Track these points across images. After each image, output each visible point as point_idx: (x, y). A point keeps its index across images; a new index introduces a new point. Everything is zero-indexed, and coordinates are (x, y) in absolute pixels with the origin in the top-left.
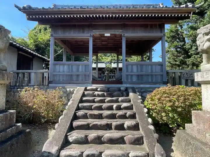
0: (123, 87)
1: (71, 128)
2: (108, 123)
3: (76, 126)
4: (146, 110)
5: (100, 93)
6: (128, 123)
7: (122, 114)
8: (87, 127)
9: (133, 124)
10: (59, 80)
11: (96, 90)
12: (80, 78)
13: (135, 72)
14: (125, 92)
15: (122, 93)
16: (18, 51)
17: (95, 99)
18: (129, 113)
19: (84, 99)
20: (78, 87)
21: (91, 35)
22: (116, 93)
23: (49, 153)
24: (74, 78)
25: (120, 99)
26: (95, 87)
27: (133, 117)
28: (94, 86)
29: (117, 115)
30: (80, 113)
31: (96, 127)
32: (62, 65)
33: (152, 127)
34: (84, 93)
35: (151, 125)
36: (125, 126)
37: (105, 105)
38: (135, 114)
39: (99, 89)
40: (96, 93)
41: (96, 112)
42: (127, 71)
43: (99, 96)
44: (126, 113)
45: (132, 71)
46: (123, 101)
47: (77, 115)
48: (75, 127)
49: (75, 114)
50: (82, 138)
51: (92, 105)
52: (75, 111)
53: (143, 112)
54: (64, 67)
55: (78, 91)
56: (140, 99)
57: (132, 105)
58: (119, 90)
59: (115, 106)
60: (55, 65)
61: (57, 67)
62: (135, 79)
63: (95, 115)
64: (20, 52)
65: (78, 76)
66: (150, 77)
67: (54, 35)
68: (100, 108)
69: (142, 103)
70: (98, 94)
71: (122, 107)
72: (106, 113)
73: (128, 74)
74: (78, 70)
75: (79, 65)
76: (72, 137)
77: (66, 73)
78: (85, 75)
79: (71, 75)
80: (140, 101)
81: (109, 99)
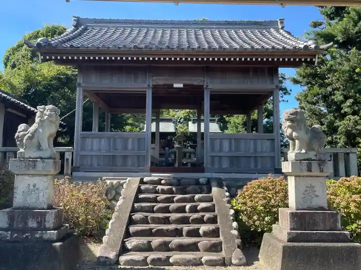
0: (202, 177)
1: (128, 235)
2: (178, 228)
3: (134, 231)
4: (232, 212)
5: (166, 188)
6: (203, 228)
7: (198, 217)
8: (149, 233)
9: (211, 229)
10: (91, 165)
11: (159, 182)
12: (130, 162)
13: (226, 151)
14: (206, 186)
15: (201, 189)
16: (6, 108)
17: (157, 196)
18: (207, 215)
19: (141, 196)
20: (129, 178)
21: (149, 85)
22: (190, 188)
23: (106, 258)
24: (119, 162)
25: (197, 196)
26: (156, 178)
27: (213, 220)
28: (155, 176)
29: (191, 218)
30: (138, 216)
31: (160, 233)
32: (97, 139)
33: (235, 232)
34: (139, 187)
35: (235, 229)
36: (201, 232)
37: (173, 206)
38: (216, 217)
39: (163, 182)
40: (159, 187)
41: (161, 215)
42: (213, 150)
43: (163, 192)
44: (203, 216)
45: (221, 150)
46: (201, 200)
47: (134, 218)
48: (133, 233)
49: (130, 217)
50: (143, 244)
51: (154, 206)
52: (131, 213)
53: (228, 215)
54: (100, 142)
55: (130, 184)
56: (227, 197)
57: (214, 205)
58: (197, 182)
59: (188, 206)
60: (84, 138)
61: (88, 141)
62: (226, 164)
63: (159, 218)
64: (9, 110)
65: (125, 157)
66: (252, 160)
67: (83, 85)
68: (166, 210)
69: (229, 202)
70: (162, 190)
71: (199, 208)
72: (174, 216)
73: (213, 154)
74: (125, 148)
75: (128, 139)
76: (131, 243)
77: (104, 153)
78: (138, 156)
79: (114, 156)
80: (226, 199)
81: (179, 196)
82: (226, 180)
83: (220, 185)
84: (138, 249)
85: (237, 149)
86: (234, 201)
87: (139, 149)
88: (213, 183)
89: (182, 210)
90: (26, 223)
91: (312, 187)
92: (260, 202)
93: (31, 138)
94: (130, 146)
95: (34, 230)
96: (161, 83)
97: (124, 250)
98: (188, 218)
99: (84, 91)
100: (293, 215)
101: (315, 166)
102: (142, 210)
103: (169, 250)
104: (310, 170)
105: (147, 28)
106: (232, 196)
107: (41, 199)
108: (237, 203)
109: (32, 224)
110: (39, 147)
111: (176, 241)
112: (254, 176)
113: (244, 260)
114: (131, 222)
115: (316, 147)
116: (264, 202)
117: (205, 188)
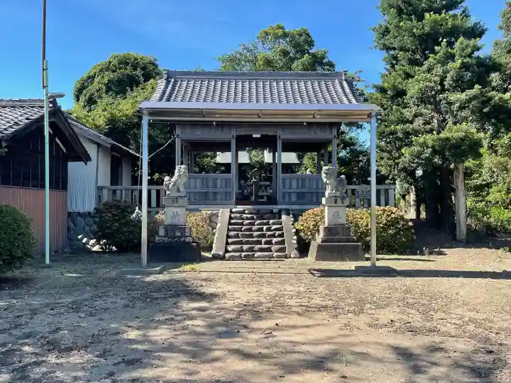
0: (275, 208)
1: (227, 243)
2: (259, 240)
3: (232, 241)
4: (294, 230)
5: (249, 216)
6: (274, 240)
7: (272, 234)
8: (241, 243)
9: (280, 240)
11: (243, 212)
12: (219, 197)
13: (294, 188)
14: (278, 214)
15: (274, 216)
16: (111, 151)
17: (244, 222)
18: (277, 233)
19: (232, 221)
20: (221, 209)
21: (233, 136)
22: (266, 216)
23: (218, 254)
24: (211, 196)
25: (271, 221)
26: (242, 210)
27: (282, 235)
28: (240, 208)
29: (267, 234)
30: (232, 233)
31: (247, 243)
33: (295, 242)
34: (230, 216)
35: (295, 240)
36: (273, 242)
37: (254, 228)
39: (246, 212)
40: (244, 215)
41: (247, 233)
42: (284, 187)
43: (247, 219)
44: (275, 233)
45: (290, 188)
46: (273, 224)
47: (230, 234)
48: (231, 243)
49: (228, 234)
50: (238, 249)
51: (242, 228)
52: (227, 231)
53: (291, 232)
55: (223, 214)
56: (292, 221)
57: (283, 227)
58: (271, 212)
59: (265, 227)
62: (294, 198)
63: (246, 235)
65: (215, 194)
66: (315, 195)
67: (180, 135)
68: (250, 230)
69: (293, 225)
70: (247, 217)
71: (272, 228)
72: (256, 234)
73: (284, 190)
74: (215, 186)
75: (217, 179)
76: (230, 248)
77: (198, 190)
78: (226, 193)
79: (206, 193)
80: (291, 223)
81: (259, 222)
82: (292, 210)
83: (288, 214)
84: (234, 251)
85: (303, 186)
86: (296, 224)
87: (226, 187)
88: (283, 212)
89: (261, 230)
90: (174, 234)
91: (337, 212)
92: (312, 224)
93: (174, 185)
94: (219, 185)
95: (181, 237)
96: (243, 134)
97: (227, 251)
98: (265, 234)
99: (182, 140)
100: (326, 228)
101: (339, 200)
102: (234, 230)
103: (254, 251)
104: (336, 203)
105: (228, 79)
106: (296, 220)
107: (181, 220)
108: (298, 226)
109: (178, 234)
110: (178, 190)
111: (258, 247)
112: (312, 207)
113: (298, 255)
114: (228, 237)
115: (340, 189)
116: (314, 223)
117: (277, 216)
